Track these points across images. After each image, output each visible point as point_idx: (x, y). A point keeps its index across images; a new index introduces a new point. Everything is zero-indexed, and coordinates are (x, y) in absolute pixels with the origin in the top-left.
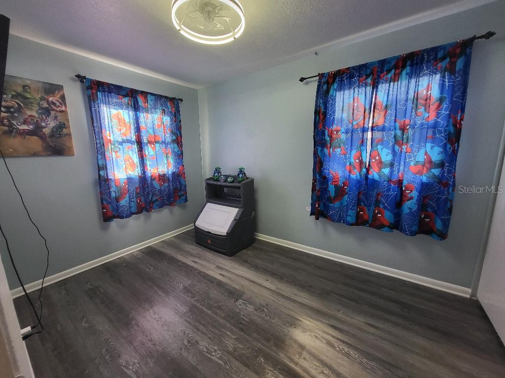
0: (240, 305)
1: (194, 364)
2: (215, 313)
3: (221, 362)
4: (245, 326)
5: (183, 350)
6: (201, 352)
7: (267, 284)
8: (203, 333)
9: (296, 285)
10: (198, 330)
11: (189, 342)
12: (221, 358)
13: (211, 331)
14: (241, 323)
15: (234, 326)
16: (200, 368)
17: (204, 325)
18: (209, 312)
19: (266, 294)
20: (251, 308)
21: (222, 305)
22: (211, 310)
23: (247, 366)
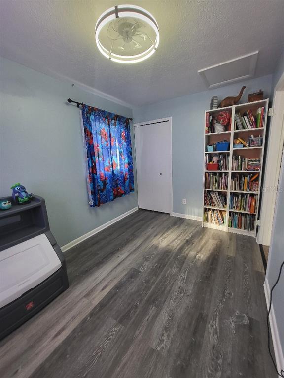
0: (144, 269)
1: (193, 285)
2: (153, 283)
3: (187, 272)
4: (161, 264)
5: (188, 294)
6: (186, 283)
7: (122, 257)
8: (171, 287)
9: (126, 245)
10: (170, 290)
11: (181, 293)
12: (185, 273)
13: (169, 282)
14: (160, 267)
15: (162, 270)
16: (194, 281)
17: (165, 288)
18: (153, 287)
19: (133, 257)
20: (146, 264)
21: (145, 280)
22: (151, 287)
23: (184, 262)
